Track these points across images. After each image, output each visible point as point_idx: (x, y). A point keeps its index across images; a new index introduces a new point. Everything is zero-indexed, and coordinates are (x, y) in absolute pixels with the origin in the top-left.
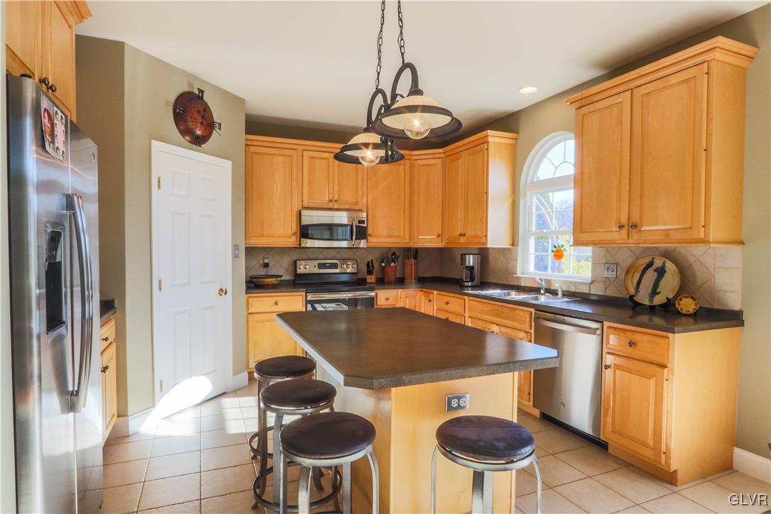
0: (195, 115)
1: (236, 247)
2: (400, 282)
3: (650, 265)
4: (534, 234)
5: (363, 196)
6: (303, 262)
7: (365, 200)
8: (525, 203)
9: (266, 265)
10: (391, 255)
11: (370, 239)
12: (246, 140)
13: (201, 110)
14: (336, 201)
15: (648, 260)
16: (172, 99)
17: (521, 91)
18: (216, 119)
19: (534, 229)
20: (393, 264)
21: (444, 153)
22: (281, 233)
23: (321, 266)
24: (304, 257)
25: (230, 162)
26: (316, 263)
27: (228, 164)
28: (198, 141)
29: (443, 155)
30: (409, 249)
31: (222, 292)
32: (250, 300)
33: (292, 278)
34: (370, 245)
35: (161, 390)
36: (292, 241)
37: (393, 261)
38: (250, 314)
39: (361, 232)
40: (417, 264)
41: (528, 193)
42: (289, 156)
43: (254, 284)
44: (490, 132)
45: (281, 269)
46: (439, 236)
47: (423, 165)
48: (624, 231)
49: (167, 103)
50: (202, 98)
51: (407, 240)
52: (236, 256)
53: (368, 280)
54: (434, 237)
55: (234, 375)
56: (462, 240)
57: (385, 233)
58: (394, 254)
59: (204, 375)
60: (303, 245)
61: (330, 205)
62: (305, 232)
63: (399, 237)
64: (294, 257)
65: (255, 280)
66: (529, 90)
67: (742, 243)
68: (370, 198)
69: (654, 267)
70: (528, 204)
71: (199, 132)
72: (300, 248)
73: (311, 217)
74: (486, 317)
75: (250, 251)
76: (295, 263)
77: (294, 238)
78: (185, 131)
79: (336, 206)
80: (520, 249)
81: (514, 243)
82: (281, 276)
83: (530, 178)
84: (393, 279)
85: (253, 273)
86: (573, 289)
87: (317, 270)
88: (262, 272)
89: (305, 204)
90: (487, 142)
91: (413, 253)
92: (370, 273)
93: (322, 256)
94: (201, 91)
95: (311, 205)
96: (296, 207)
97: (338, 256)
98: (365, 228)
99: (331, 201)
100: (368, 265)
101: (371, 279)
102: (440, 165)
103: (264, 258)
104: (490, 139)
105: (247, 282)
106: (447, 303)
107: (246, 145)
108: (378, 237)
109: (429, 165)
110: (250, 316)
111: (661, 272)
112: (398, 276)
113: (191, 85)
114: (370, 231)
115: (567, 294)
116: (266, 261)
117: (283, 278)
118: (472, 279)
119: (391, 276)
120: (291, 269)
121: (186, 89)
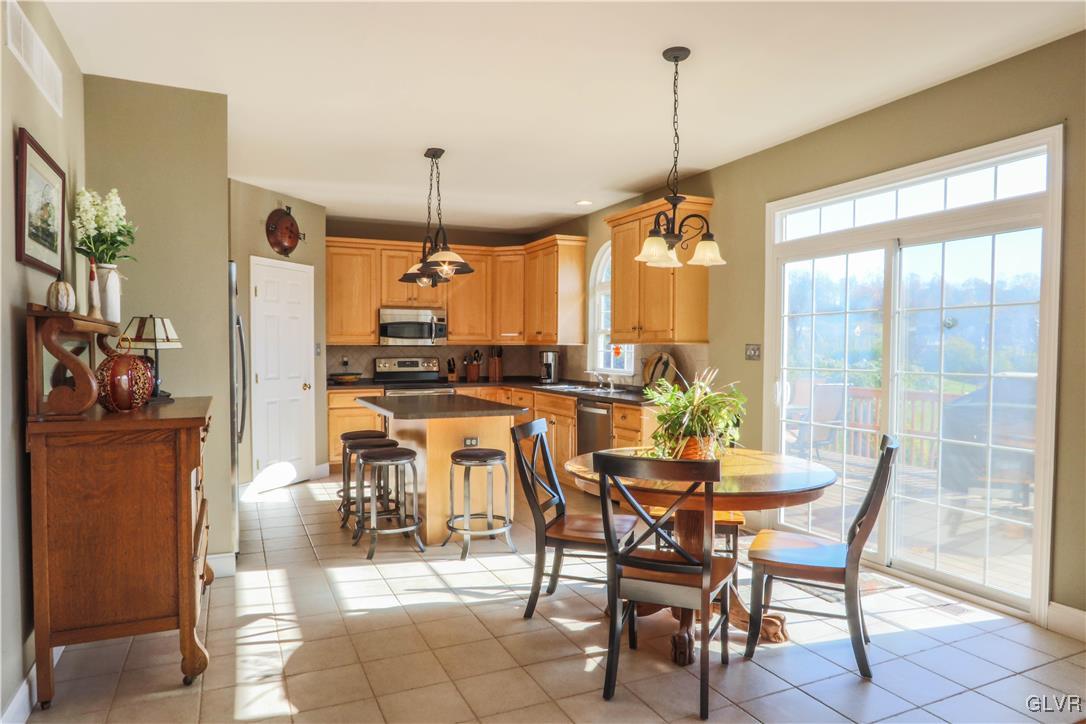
0: (285, 231)
1: (318, 346)
2: (485, 380)
3: (660, 359)
4: (603, 332)
5: (443, 292)
6: (383, 361)
7: (445, 297)
8: (594, 303)
9: (345, 364)
10: (473, 354)
11: (450, 337)
12: (327, 241)
13: (289, 225)
14: (415, 299)
15: (658, 355)
16: (265, 218)
17: (579, 203)
18: (301, 231)
19: (603, 327)
20: (475, 362)
21: (525, 250)
22: (362, 331)
23: (401, 364)
24: (384, 355)
25: (313, 267)
26: (396, 361)
27: (311, 269)
28: (285, 252)
29: (524, 252)
30: (492, 347)
31: (306, 386)
32: (331, 396)
33: (372, 377)
34: (450, 343)
35: (258, 468)
36: (371, 340)
37: (475, 359)
38: (331, 409)
39: (442, 330)
40: (501, 362)
41: (598, 293)
42: (367, 255)
43: (335, 382)
44: (558, 236)
45: (360, 367)
46: (520, 333)
47: (505, 262)
48: (637, 331)
49: (261, 222)
50: (289, 214)
51: (490, 338)
52: (318, 354)
53: (450, 379)
54: (516, 335)
55: (317, 464)
56: (540, 338)
57: (467, 331)
58: (477, 352)
59: (290, 461)
60: (382, 343)
61: (410, 303)
62: (384, 330)
63: (482, 334)
64: (374, 356)
65: (334, 378)
66: (584, 203)
67: (707, 342)
68: (450, 295)
69: (663, 360)
70: (597, 303)
71: (286, 244)
72: (379, 346)
73: (391, 316)
74: (547, 409)
75: (330, 349)
76: (374, 361)
77: (373, 337)
78: (275, 243)
79: (416, 304)
80: (590, 346)
81: (585, 341)
82: (360, 374)
83: (598, 279)
84: (476, 378)
85: (332, 372)
86: (623, 383)
87: (396, 369)
88: (341, 370)
89: (384, 303)
90: (557, 245)
91: (499, 351)
92: (451, 371)
93: (402, 355)
94: (289, 208)
95: (390, 304)
96: (374, 307)
97: (419, 354)
98: (446, 326)
99: (410, 299)
100: (449, 363)
101: (452, 377)
102: (521, 262)
103: (343, 357)
104: (559, 242)
105: (328, 380)
106: (521, 399)
107: (327, 246)
108: (459, 334)
109: (511, 262)
110: (331, 411)
111: (666, 364)
112: (481, 375)
113: (280, 203)
114: (450, 329)
115: (617, 387)
116: (345, 359)
117: (362, 376)
118: (550, 377)
119: (473, 375)
120: (371, 367)
121: (276, 207)
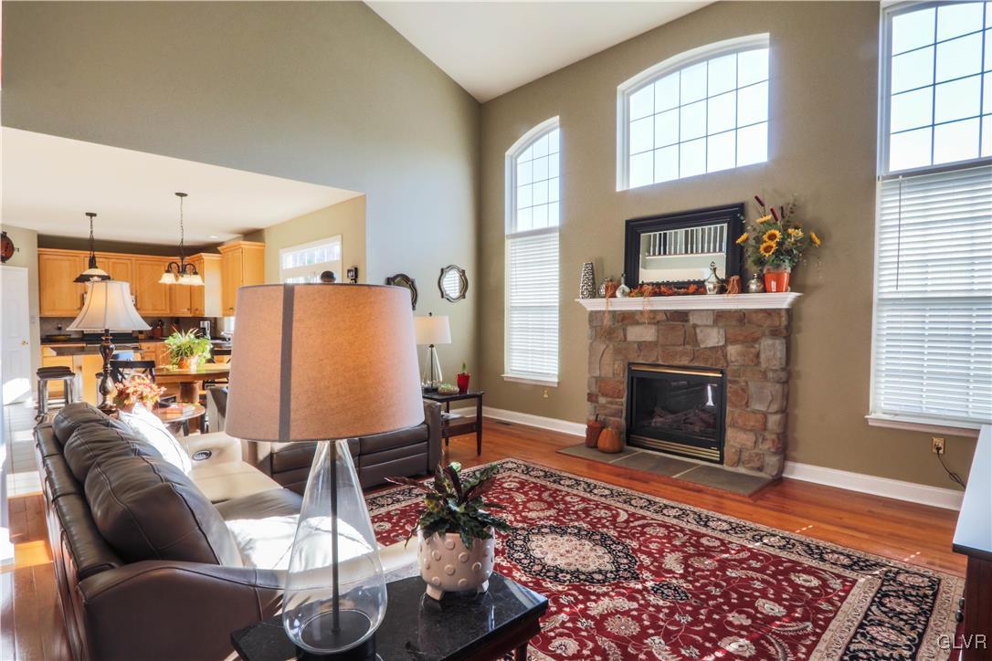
1: (32, 318)
9: (60, 329)
13: (5, 243)
18: (16, 246)
20: (158, 327)
22: (70, 308)
25: (27, 269)
27: (24, 269)
28: (3, 260)
31: (25, 343)
32: (45, 349)
33: (81, 337)
42: (73, 260)
43: (46, 340)
44: (202, 254)
46: (188, 309)
50: (5, 236)
51: (169, 312)
52: (33, 323)
53: (140, 338)
57: (151, 308)
63: (163, 310)
71: (3, 255)
75: (43, 319)
82: (70, 335)
85: (48, 334)
88: (55, 332)
92: (141, 333)
94: (5, 233)
96: (79, 293)
103: (56, 324)
104: (204, 257)
105: (43, 339)
107: (39, 254)
108: (146, 310)
112: (164, 335)
116: (59, 326)
